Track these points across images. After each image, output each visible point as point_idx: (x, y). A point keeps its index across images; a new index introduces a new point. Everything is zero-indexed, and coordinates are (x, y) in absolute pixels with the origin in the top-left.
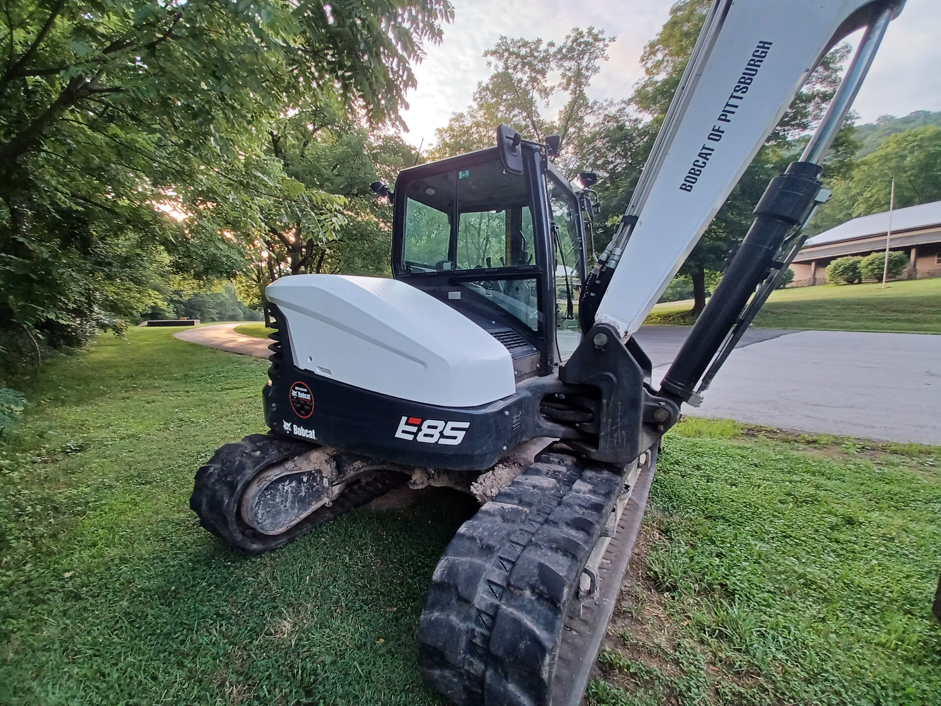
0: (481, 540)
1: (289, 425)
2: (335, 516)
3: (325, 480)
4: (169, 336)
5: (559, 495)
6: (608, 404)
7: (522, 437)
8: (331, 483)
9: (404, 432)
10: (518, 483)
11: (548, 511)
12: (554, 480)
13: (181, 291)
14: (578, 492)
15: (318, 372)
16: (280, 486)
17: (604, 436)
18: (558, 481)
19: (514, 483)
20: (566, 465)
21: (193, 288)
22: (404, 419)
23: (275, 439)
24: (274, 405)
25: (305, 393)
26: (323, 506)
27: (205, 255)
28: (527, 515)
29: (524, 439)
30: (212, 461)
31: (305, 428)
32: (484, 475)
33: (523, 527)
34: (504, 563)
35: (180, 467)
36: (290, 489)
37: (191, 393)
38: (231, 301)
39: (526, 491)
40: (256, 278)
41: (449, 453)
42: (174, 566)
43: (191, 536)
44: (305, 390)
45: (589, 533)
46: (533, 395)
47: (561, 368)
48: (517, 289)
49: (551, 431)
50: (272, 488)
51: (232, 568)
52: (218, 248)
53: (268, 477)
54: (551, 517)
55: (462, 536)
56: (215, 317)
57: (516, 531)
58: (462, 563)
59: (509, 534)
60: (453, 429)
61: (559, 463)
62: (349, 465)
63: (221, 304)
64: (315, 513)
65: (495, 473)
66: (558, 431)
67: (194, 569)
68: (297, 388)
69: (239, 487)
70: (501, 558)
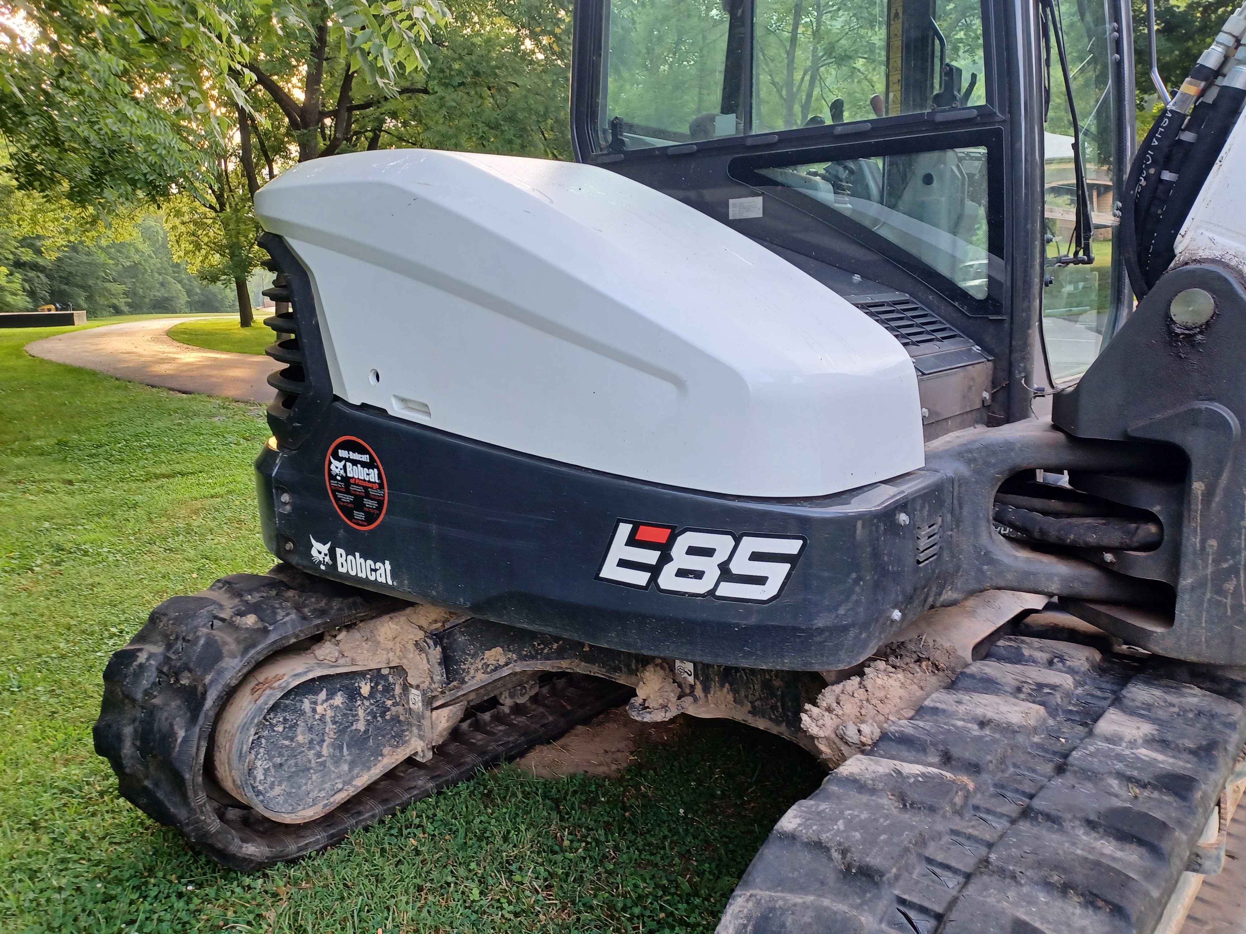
0: (844, 852)
1: (325, 548)
2: (439, 787)
3: (415, 697)
4: (17, 351)
5: (1057, 748)
6: (1209, 494)
7: (942, 587)
8: (429, 702)
9: (623, 563)
10: (935, 711)
11: (1028, 787)
12: (1041, 709)
13: (39, 237)
14: (1110, 740)
15: (396, 409)
16: (306, 705)
17: (1193, 589)
18: (1053, 712)
19: (920, 711)
20: (1071, 671)
21: (67, 231)
22: (624, 530)
23: (289, 588)
24: (285, 498)
25: (364, 465)
26: (410, 761)
27: (93, 137)
28: (967, 796)
29: (948, 595)
30: (140, 638)
31: (365, 556)
32: (838, 688)
33: (958, 824)
34: (912, 914)
35: (63, 657)
36: (330, 713)
37: (77, 485)
38: (155, 262)
39: (960, 735)
40: (213, 200)
41: (744, 623)
42: (60, 889)
43: (98, 819)
44: (365, 458)
45: (1155, 851)
46: (976, 472)
47: (1059, 399)
48: (928, 180)
49: (1028, 574)
50: (286, 708)
51: (196, 901)
52: (123, 118)
53: (277, 678)
54: (1039, 804)
55: (791, 837)
56: (121, 302)
57: (940, 835)
58: (793, 909)
59: (922, 841)
60: (756, 557)
61: (1050, 663)
62: (474, 656)
63: (134, 270)
64: (391, 775)
65: (868, 683)
66: (1050, 576)
67: (108, 898)
68: (342, 453)
69: (209, 703)
70: (902, 902)
